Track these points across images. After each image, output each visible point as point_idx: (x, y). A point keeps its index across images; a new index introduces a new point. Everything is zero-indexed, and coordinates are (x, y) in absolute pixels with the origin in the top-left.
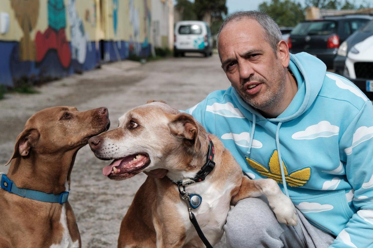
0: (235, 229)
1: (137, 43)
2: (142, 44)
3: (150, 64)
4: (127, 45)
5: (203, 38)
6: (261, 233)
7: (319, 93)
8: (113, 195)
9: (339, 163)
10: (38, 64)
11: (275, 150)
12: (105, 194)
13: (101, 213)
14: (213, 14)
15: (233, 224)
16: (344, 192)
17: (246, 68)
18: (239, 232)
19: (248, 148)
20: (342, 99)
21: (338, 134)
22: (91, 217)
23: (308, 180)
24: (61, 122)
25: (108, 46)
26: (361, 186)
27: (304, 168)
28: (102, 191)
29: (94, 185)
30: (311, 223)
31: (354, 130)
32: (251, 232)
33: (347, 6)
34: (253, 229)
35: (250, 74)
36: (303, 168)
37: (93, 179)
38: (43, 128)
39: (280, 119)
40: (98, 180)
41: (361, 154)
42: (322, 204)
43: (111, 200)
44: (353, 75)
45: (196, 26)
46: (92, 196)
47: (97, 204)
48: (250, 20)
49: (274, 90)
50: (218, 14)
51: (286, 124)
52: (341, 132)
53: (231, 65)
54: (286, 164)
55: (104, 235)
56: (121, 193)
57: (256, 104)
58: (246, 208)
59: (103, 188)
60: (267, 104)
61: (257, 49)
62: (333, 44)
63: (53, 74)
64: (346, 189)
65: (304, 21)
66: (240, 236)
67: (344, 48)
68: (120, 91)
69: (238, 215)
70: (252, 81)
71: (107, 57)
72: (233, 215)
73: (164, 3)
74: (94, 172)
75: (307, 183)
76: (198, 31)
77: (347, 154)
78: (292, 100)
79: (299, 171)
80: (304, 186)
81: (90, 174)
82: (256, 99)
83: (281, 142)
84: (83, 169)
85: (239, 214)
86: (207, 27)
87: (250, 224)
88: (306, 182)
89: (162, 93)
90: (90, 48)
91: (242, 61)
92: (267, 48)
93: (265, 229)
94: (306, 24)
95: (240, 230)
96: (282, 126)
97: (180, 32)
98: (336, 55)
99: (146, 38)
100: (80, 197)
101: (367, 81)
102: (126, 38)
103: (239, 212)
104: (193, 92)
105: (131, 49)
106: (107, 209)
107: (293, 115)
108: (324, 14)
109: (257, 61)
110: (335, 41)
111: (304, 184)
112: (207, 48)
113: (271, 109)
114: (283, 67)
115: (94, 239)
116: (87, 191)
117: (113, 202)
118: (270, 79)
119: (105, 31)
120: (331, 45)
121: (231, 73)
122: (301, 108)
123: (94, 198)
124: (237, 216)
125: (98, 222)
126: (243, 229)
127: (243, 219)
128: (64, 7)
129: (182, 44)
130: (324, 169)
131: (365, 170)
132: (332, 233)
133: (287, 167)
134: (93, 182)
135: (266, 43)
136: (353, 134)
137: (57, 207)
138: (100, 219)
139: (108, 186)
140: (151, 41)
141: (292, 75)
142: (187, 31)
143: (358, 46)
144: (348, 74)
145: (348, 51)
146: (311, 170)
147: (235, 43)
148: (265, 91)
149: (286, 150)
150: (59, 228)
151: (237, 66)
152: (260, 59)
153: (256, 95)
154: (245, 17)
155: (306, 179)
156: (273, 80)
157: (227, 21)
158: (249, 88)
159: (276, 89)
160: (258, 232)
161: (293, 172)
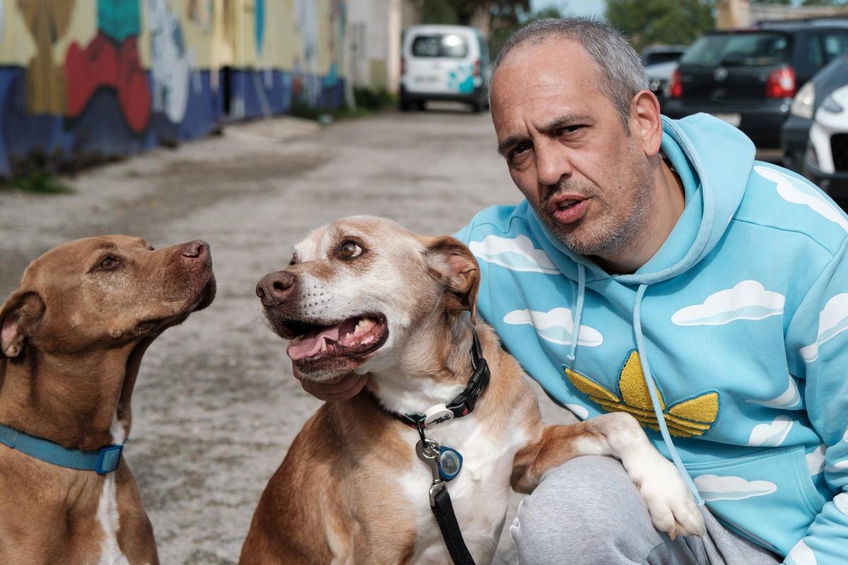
0: (539, 539)
1: (310, 77)
2: (322, 79)
3: (343, 127)
4: (287, 81)
5: (471, 67)
6: (602, 548)
7: (736, 213)
8: (246, 444)
9: (788, 382)
10: (70, 123)
11: (633, 350)
12: (227, 442)
13: (218, 489)
14: (495, 9)
15: (535, 527)
16: (802, 450)
17: (553, 158)
18: (550, 546)
19: (569, 347)
20: (791, 228)
21: (782, 313)
22: (192, 497)
23: (713, 423)
24: (91, 278)
25: (241, 82)
26: (841, 438)
27: (703, 394)
28: (219, 434)
29: (201, 420)
30: (723, 526)
31: (820, 304)
32: (579, 545)
34: (584, 540)
35: (562, 173)
36: (700, 393)
37: (200, 404)
38: (52, 292)
39: (643, 276)
40: (211, 408)
41: (841, 360)
42: (749, 480)
43: (243, 457)
44: (826, 164)
45: (454, 37)
46: (194, 447)
47: (207, 466)
48: (566, 42)
49: (619, 213)
50: (507, 10)
51: (657, 288)
52: (790, 310)
53: (520, 150)
54: (659, 383)
55: (223, 541)
56: (265, 440)
57: (576, 243)
58: (566, 488)
59: (223, 428)
60: (606, 244)
61: (578, 113)
62: (781, 89)
63: (107, 148)
64: (808, 445)
65: (712, 32)
66: (550, 556)
67: (806, 97)
68: (267, 192)
69: (546, 504)
70: (567, 193)
71: (239, 107)
72: (535, 505)
74: (202, 387)
75: (711, 428)
76: (458, 51)
77: (807, 361)
78: (670, 230)
79: (691, 402)
80: (703, 435)
81: (191, 392)
82: (577, 232)
83: (646, 333)
84: (175, 381)
85: (551, 501)
86: (481, 42)
87: (577, 527)
88: (708, 427)
89: (369, 197)
90: (198, 86)
91: (542, 142)
92: (605, 112)
93: (613, 538)
94: (717, 40)
95: (552, 542)
96: (647, 293)
97: (416, 52)
98: (788, 115)
99: (334, 65)
100: (166, 449)
102: (286, 64)
103: (551, 497)
104: (445, 196)
105: (297, 89)
106: (233, 480)
107: (673, 267)
108: (761, 16)
109: (579, 143)
110: (786, 82)
111: (705, 432)
112: (480, 90)
113: (617, 253)
114: (646, 154)
115: (198, 552)
116: (184, 435)
117: (247, 462)
118: (609, 188)
119: (234, 46)
120: (777, 91)
121: (519, 170)
122: (692, 250)
123: (201, 452)
124: (546, 506)
125: (208, 511)
126: (558, 538)
127: (559, 514)
129: (419, 79)
130: (751, 397)
132: (775, 550)
133: (661, 390)
134: (197, 413)
136: (819, 313)
137: (91, 481)
138: (213, 503)
139: (234, 422)
140: (346, 71)
142: (433, 50)
144: (816, 161)
145: (816, 106)
146: (719, 398)
147: (527, 98)
148: (598, 214)
149: (659, 351)
150: (93, 532)
151: (532, 155)
152: (585, 139)
153: (576, 224)
154: (554, 35)
155: (708, 419)
156: (617, 188)
157: (510, 43)
158: (560, 206)
159: (625, 209)
160: (596, 546)
161: (677, 404)
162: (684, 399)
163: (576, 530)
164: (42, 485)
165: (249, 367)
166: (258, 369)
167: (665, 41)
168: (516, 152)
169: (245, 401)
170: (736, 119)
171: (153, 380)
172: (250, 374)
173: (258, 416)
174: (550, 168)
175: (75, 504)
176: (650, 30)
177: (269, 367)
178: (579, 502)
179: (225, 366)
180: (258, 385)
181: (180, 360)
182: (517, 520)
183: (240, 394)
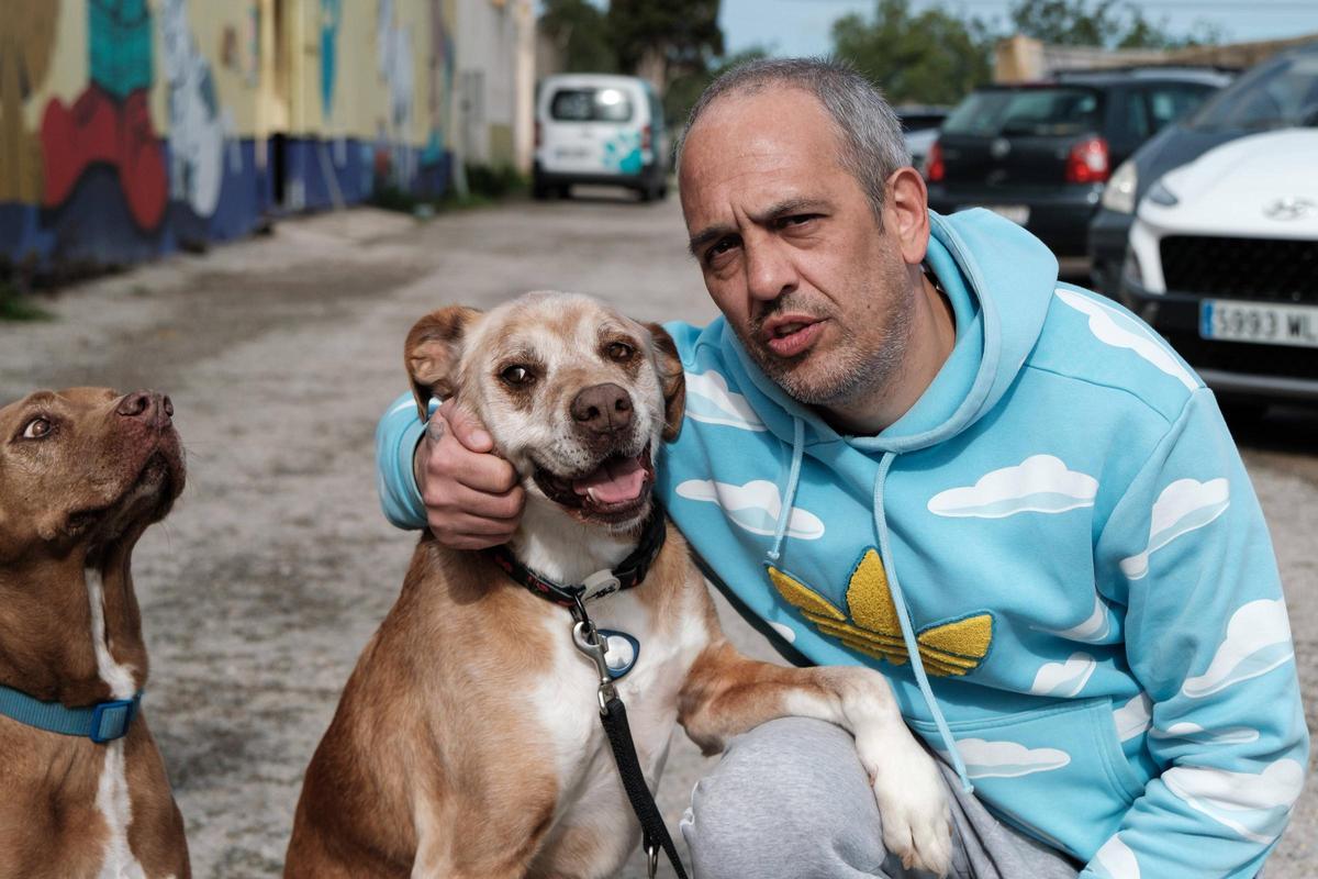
0: (723, 841)
1: (402, 149)
2: (420, 152)
3: (449, 223)
4: (368, 155)
5: (638, 136)
6: (814, 853)
7: (1030, 356)
8: (305, 692)
9: (1095, 601)
10: (49, 217)
11: (869, 547)
12: (278, 688)
13: (263, 757)
14: (671, 51)
15: (716, 823)
16: (1108, 704)
17: (771, 261)
18: (738, 851)
20: (1108, 383)
22: (225, 770)
23: (982, 658)
24: (12, 451)
25: (300, 157)
26: (1178, 689)
27: (970, 616)
28: (266, 677)
29: (239, 656)
30: (992, 814)
31: (1153, 494)
32: (780, 850)
33: (1139, 37)
34: (788, 841)
35: (784, 284)
36: (965, 615)
37: (238, 632)
39: (886, 441)
40: (253, 638)
41: (1180, 574)
42: (1030, 748)
43: (300, 710)
44: (1153, 279)
45: (612, 92)
46: (229, 696)
47: (250, 724)
48: (794, 92)
49: (866, 344)
50: (690, 54)
51: (911, 459)
53: (722, 249)
55: (271, 835)
56: (334, 685)
57: (800, 387)
58: (761, 765)
59: (271, 667)
60: (843, 389)
61: (810, 196)
62: (1087, 169)
63: (103, 253)
64: (1118, 698)
65: (986, 86)
66: (739, 866)
67: (1124, 183)
68: (339, 318)
69: (732, 789)
70: (790, 312)
71: (297, 193)
72: (717, 791)
73: (501, 11)
74: (240, 606)
75: (978, 665)
76: (619, 112)
77: (1131, 578)
78: (934, 375)
79: (953, 627)
80: (966, 675)
81: (223, 614)
82: (801, 370)
83: (892, 524)
84: (202, 597)
85: (739, 786)
86: (652, 99)
87: (777, 823)
88: (974, 664)
90: (237, 163)
91: (756, 237)
92: (849, 196)
93: (831, 838)
94: (996, 99)
95: (741, 845)
96: (894, 466)
97: (557, 113)
98: (1098, 208)
99: (436, 132)
100: (187, 699)
101: (1205, 303)
102: (365, 130)
103: (738, 779)
105: (383, 167)
106: (284, 743)
107: (935, 431)
108: (1059, 63)
109: (810, 241)
110: (1096, 159)
111: (969, 671)
112: (649, 170)
113: (856, 403)
114: (905, 260)
115: (234, 850)
116: (214, 678)
117: (307, 717)
118: (852, 306)
119: (290, 104)
120: (1082, 172)
121: (719, 277)
122: (964, 406)
123: (238, 703)
124: (732, 792)
125: (249, 790)
126: (751, 839)
127: (752, 803)
128: (145, 15)
129: (561, 153)
130: (1039, 623)
131: (1191, 631)
132: (1068, 851)
134: (234, 645)
135: (844, 176)
136: (1151, 505)
137: (83, 750)
138: (257, 778)
139: (287, 659)
140: (454, 141)
141: (938, 291)
142: (582, 110)
143: (1176, 181)
144: (1139, 274)
145: (1138, 196)
146: (994, 622)
147: (735, 171)
148: (834, 344)
149: (909, 551)
150: (91, 827)
151: (741, 256)
152: (819, 234)
153: (800, 357)
154: (776, 82)
155: (975, 653)
156: (865, 307)
157: (711, 91)
158: (778, 331)
159: (875, 339)
160: (806, 850)
161: (931, 628)
162: (942, 621)
163: (777, 827)
164: (10, 754)
165: (311, 578)
166: (323, 580)
167: (921, 99)
168: (716, 253)
169: (303, 627)
170: (1022, 214)
171: (170, 596)
172: (312, 587)
173: (322, 650)
174: (767, 276)
175: (61, 786)
176: (897, 84)
177: (339, 578)
178: (779, 786)
179: (275, 576)
180: (323, 605)
181: (208, 567)
182: (689, 811)
183: (296, 618)
